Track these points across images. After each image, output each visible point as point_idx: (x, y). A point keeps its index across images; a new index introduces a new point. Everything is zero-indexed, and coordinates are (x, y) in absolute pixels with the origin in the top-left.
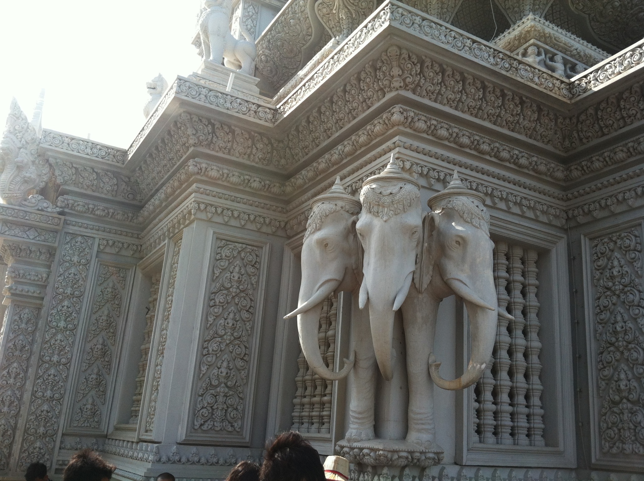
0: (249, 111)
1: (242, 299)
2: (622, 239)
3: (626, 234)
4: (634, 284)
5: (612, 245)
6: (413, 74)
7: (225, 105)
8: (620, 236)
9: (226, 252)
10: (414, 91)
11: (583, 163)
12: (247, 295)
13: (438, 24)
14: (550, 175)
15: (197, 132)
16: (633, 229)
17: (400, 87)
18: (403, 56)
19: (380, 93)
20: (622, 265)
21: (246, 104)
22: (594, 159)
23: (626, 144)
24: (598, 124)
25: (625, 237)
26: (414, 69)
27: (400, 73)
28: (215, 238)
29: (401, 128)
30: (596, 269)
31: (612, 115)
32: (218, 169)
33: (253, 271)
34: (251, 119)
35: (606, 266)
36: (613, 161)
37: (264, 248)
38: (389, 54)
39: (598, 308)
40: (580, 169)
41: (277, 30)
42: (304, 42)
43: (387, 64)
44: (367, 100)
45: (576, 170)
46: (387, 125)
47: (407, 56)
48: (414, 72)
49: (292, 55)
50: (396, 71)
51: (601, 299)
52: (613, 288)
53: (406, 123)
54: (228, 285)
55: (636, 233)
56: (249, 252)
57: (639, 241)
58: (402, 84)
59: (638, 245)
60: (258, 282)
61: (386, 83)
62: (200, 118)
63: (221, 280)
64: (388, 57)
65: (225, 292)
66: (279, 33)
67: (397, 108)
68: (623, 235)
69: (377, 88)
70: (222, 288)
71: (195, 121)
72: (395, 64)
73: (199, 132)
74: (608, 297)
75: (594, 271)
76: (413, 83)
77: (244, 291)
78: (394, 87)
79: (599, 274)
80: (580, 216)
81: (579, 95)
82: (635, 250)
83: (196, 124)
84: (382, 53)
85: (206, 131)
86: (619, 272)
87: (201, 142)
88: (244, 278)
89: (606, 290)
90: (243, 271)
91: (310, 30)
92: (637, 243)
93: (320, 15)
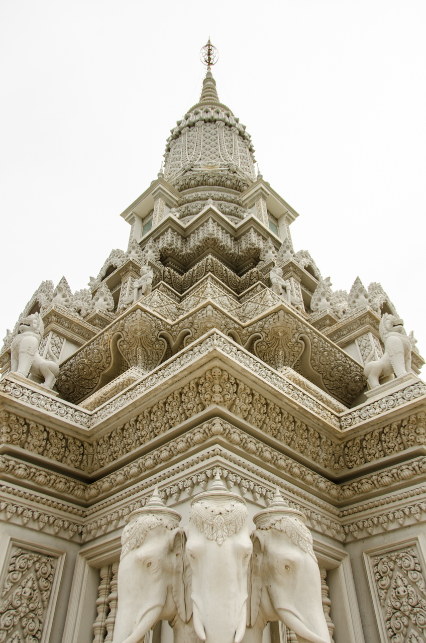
0: (67, 414)
1: (31, 620)
2: (401, 559)
3: (404, 554)
4: (421, 604)
5: (392, 564)
6: (230, 392)
7: (45, 407)
8: (398, 556)
9: (20, 562)
10: (230, 410)
11: (355, 484)
12: (36, 615)
13: (248, 356)
14: (328, 492)
15: (11, 430)
16: (409, 549)
17: (220, 402)
18: (224, 377)
19: (200, 406)
20: (406, 584)
21: (65, 407)
22: (364, 481)
23: (391, 470)
24: (363, 451)
25: (403, 556)
26: (232, 388)
27: (221, 390)
28: (11, 545)
29: (221, 438)
30: (380, 588)
31: (375, 446)
32: (26, 468)
33: (46, 585)
34: (68, 421)
35: (389, 586)
36: (380, 484)
37: (60, 559)
38: (213, 374)
39: (390, 630)
40: (352, 489)
41: (81, 356)
42: (103, 368)
43: (209, 381)
44: (186, 411)
45: (348, 490)
46: (207, 434)
47: (227, 377)
48: (231, 391)
49: (91, 378)
50: (217, 388)
51: (391, 620)
52: (402, 609)
53: (224, 433)
54: (16, 603)
55: (413, 554)
56: (44, 562)
57: (417, 562)
58: (222, 400)
59: (417, 565)
60: (49, 599)
61: (207, 396)
62: (18, 418)
63: (10, 596)
64: (212, 376)
65: (13, 612)
66: (83, 358)
67: (217, 420)
68: (401, 555)
69: (198, 402)
70: (10, 607)
71: (12, 420)
72: (217, 382)
73: (14, 430)
74: (398, 619)
75: (379, 591)
76: (231, 399)
77: (33, 611)
78: (215, 402)
79: (384, 594)
80: (356, 532)
81: (346, 428)
82: (414, 570)
83: (13, 422)
84: (207, 371)
85: (21, 431)
86: (405, 592)
87: (13, 441)
88: (36, 594)
89: (395, 611)
90: (36, 586)
91: (109, 359)
92: (416, 564)
93: (121, 349)
